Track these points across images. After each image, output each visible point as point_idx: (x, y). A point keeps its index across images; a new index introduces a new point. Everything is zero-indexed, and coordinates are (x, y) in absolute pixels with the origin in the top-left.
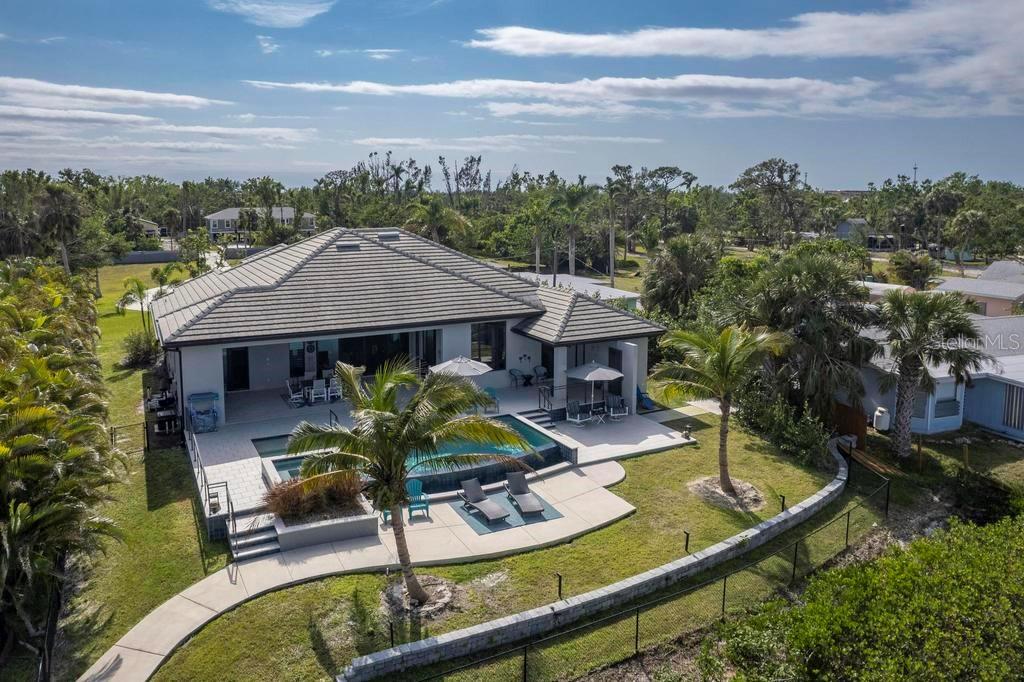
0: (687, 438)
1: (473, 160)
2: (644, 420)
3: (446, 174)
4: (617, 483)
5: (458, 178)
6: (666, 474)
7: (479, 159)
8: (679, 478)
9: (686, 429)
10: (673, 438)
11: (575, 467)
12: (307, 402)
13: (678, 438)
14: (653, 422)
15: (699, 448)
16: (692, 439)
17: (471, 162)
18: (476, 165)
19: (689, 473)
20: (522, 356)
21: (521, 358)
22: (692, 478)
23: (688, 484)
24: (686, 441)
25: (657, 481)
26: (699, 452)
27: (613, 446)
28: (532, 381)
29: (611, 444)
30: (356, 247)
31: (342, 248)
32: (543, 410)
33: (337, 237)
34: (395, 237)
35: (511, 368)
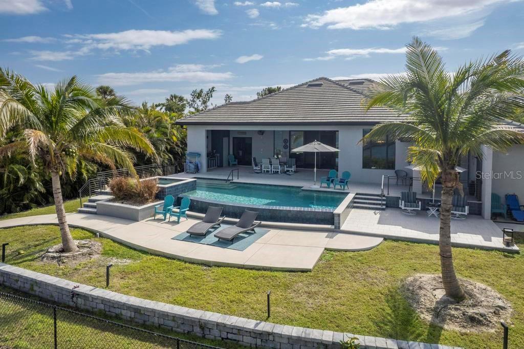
0: (508, 244)
10: (489, 241)
13: (495, 242)
16: (515, 248)
21: (409, 163)
30: (320, 85)
31: (311, 86)
32: (384, 196)
33: (314, 81)
34: (361, 83)
35: (399, 169)
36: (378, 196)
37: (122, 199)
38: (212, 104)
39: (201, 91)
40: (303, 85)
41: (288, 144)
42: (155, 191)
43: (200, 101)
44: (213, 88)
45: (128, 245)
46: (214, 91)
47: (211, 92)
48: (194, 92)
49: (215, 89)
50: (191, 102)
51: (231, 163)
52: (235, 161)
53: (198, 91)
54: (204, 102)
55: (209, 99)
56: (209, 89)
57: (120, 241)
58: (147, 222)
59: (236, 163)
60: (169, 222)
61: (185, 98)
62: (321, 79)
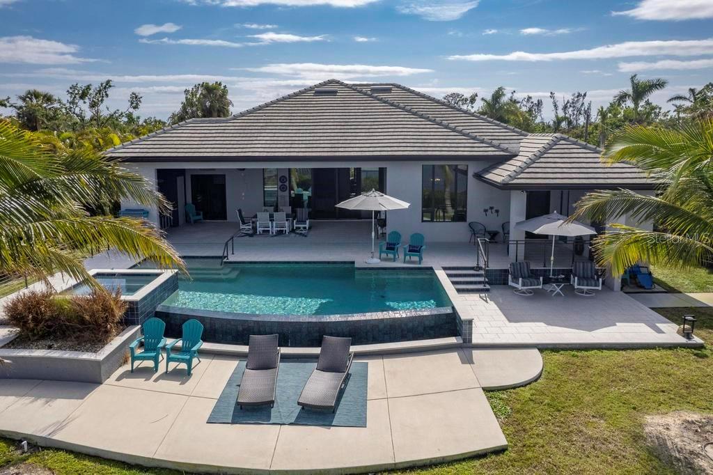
0: (688, 336)
1: (579, 95)
2: (629, 301)
3: (555, 106)
4: (514, 387)
5: (565, 108)
6: (614, 391)
7: (585, 95)
8: (635, 401)
9: (685, 321)
10: (659, 331)
11: (466, 348)
12: (254, 233)
13: (670, 332)
14: (641, 305)
15: (705, 356)
16: (697, 340)
17: (578, 97)
18: (581, 99)
19: (662, 397)
20: (487, 207)
21: (486, 211)
22: (663, 409)
23: (648, 419)
24: (683, 340)
25: (587, 399)
26: (702, 363)
27: (550, 328)
28: (497, 238)
29: (549, 324)
30: (334, 93)
31: (319, 93)
32: (480, 268)
33: (321, 85)
34: (389, 90)
35: (472, 221)
36: (472, 268)
37: (43, 337)
38: (108, 109)
39: (88, 87)
40: (306, 91)
41: (287, 184)
42: (119, 314)
43: (85, 103)
44: (108, 82)
45: (118, 458)
46: (110, 86)
47: (105, 88)
48: (74, 87)
49: (111, 84)
50: (68, 105)
51: (193, 218)
52: (198, 214)
53: (82, 85)
54: (93, 105)
55: (102, 100)
56: (102, 84)
57: (92, 453)
58: (119, 383)
59: (201, 217)
60: (168, 375)
61: (56, 97)
62: (331, 82)
